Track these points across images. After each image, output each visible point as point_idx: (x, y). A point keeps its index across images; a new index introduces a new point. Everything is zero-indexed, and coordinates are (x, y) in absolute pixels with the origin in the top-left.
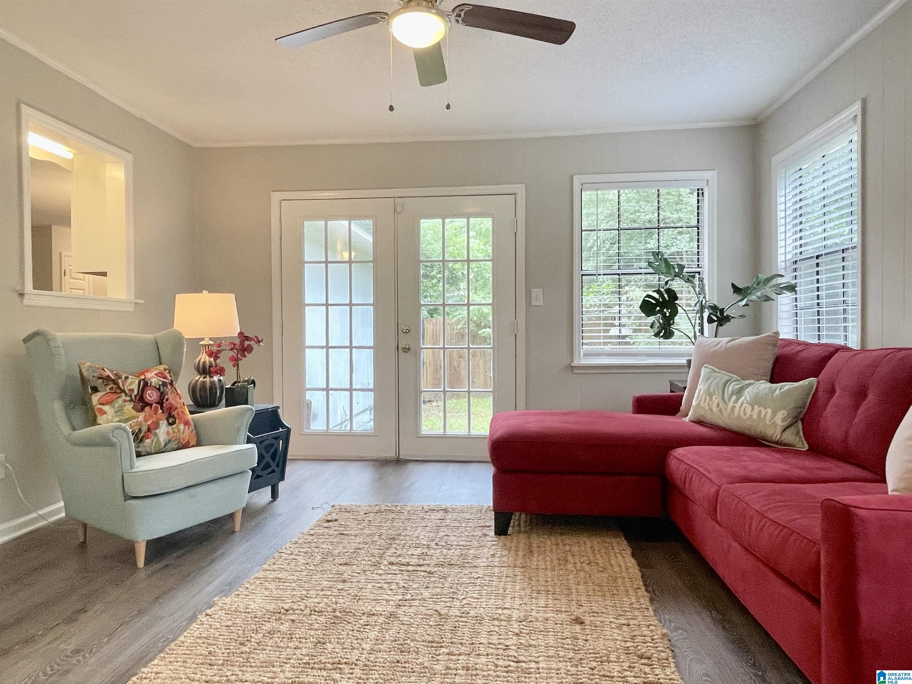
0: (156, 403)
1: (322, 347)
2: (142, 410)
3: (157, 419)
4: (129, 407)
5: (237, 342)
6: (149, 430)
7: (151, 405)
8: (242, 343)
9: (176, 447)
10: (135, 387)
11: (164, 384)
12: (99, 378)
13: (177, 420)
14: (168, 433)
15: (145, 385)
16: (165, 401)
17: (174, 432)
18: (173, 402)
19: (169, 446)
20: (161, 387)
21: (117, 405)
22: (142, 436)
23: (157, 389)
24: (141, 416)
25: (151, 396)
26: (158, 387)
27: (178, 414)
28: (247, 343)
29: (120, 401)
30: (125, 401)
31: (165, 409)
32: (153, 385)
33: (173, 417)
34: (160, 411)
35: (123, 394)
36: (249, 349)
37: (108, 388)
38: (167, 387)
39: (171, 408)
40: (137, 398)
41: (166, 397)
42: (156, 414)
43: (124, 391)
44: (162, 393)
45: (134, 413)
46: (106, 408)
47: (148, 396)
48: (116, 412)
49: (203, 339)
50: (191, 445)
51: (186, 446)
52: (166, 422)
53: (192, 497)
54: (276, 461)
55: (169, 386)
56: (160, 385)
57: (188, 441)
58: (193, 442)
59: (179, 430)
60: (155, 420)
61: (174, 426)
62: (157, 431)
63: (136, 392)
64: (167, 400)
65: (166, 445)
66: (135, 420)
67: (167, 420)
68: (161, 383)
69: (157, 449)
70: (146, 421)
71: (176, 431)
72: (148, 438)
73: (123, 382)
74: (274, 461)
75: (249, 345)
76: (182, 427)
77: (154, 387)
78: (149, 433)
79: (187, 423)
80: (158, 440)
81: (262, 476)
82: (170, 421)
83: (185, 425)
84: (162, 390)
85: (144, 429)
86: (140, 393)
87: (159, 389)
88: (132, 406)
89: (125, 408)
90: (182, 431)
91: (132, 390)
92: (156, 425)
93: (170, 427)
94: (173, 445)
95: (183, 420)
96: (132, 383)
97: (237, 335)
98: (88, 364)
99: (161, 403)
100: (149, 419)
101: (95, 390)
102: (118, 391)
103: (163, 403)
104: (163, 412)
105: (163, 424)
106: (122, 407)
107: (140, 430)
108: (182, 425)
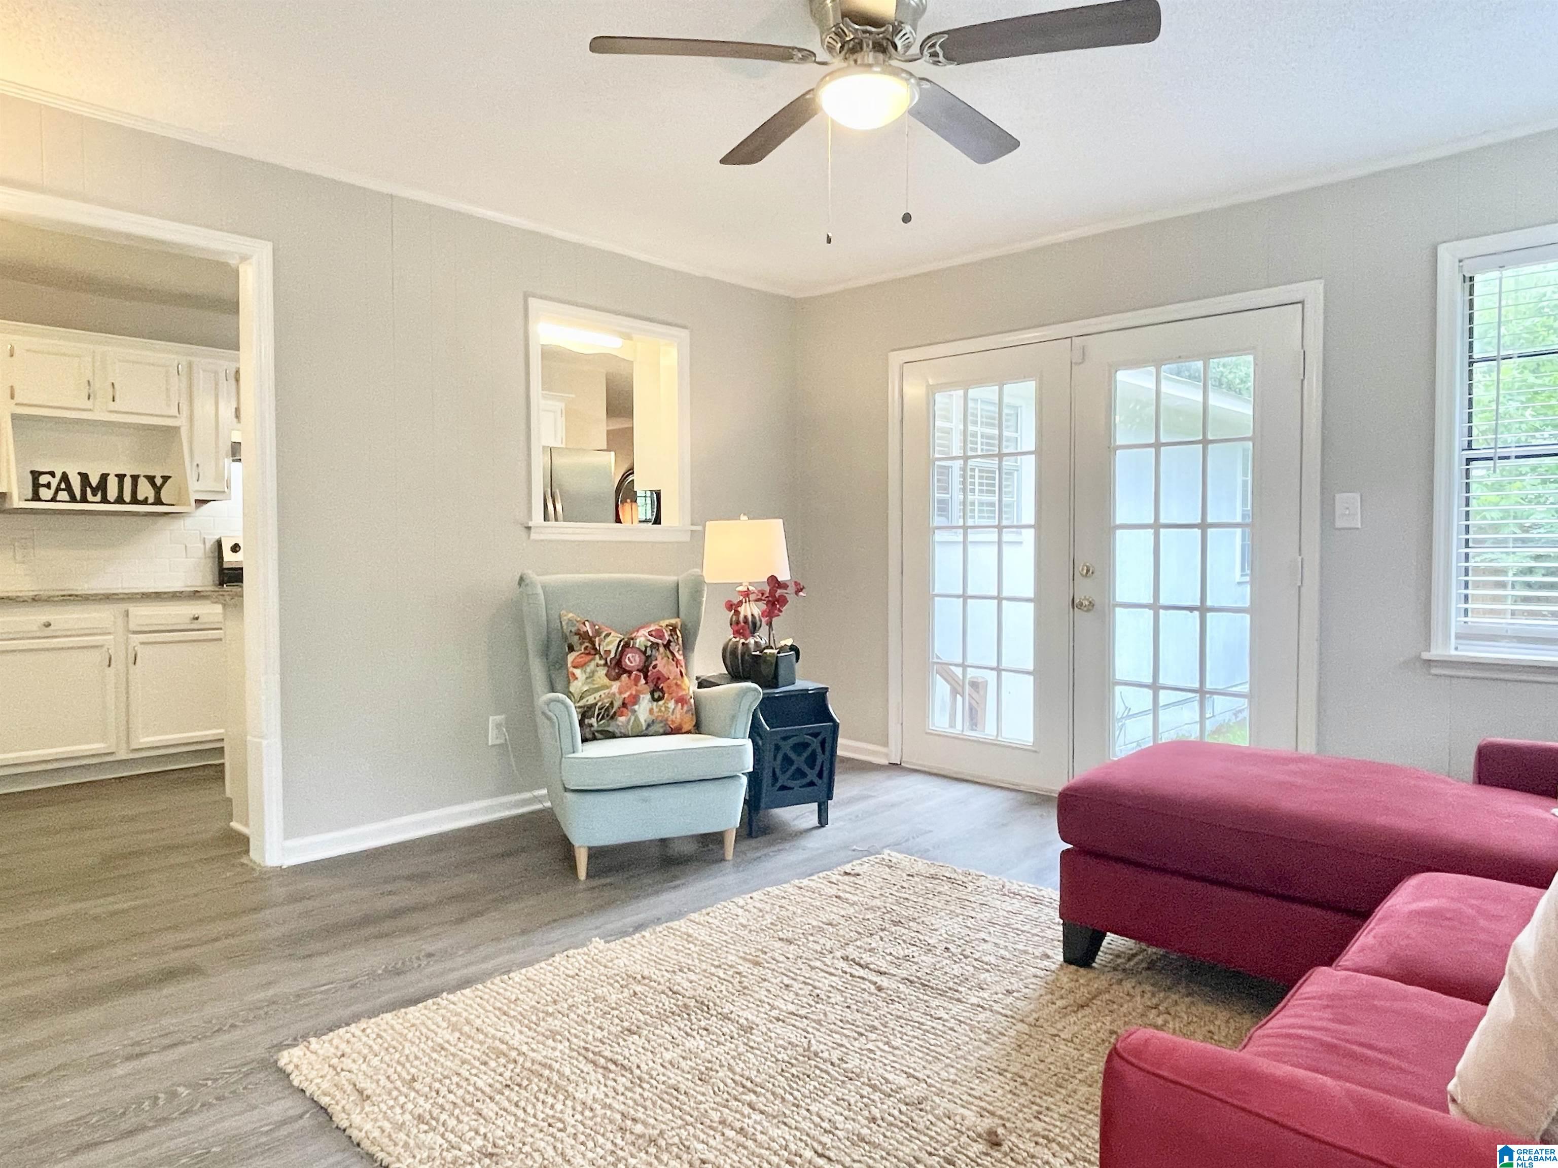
0: (638, 670)
1: (958, 597)
2: (617, 678)
3: (637, 691)
4: (602, 672)
5: (767, 589)
6: (624, 705)
7: (630, 673)
8: (772, 592)
9: (661, 731)
10: (612, 648)
11: (655, 646)
12: (576, 634)
13: (666, 695)
14: (651, 711)
15: (626, 646)
16: (651, 668)
17: (660, 711)
18: (664, 671)
19: (653, 729)
20: (648, 649)
21: (588, 670)
22: (615, 713)
23: (641, 651)
24: (615, 686)
25: (632, 660)
26: (643, 649)
27: (669, 687)
28: (779, 592)
29: (592, 665)
30: (598, 665)
31: (650, 680)
32: (637, 646)
33: (662, 690)
34: (643, 681)
35: (597, 657)
36: (783, 601)
37: (583, 647)
38: (658, 650)
39: (659, 679)
40: (614, 662)
41: (654, 663)
42: (636, 685)
43: (597, 652)
44: (648, 657)
45: (606, 681)
46: (577, 672)
47: (627, 660)
48: (587, 678)
49: (741, 584)
50: (683, 731)
51: (676, 731)
52: (649, 696)
53: (645, 800)
54: (817, 768)
55: (662, 649)
56: (646, 647)
57: (680, 725)
58: (688, 726)
59: (666, 708)
60: (634, 693)
61: (661, 703)
62: (636, 707)
63: (612, 655)
64: (655, 667)
65: (649, 726)
66: (606, 691)
67: (652, 693)
68: (650, 643)
69: (636, 732)
70: (621, 693)
71: (663, 709)
72: (622, 715)
73: (600, 641)
74: (812, 768)
75: (781, 596)
76: (671, 704)
77: (639, 649)
78: (624, 710)
79: (681, 700)
80: (637, 719)
81: (792, 788)
82: (656, 696)
83: (677, 702)
84: (649, 653)
85: (617, 704)
86: (618, 657)
87: (645, 653)
88: (605, 672)
89: (597, 675)
90: (671, 710)
91: (608, 652)
92: (635, 699)
93: (655, 703)
94: (658, 727)
95: (674, 695)
96: (611, 642)
97: (766, 580)
98: (571, 615)
99: (644, 670)
100: (626, 691)
101: (571, 649)
102: (593, 652)
103: (648, 671)
104: (646, 683)
105: (646, 698)
106: (593, 673)
107: (612, 704)
108: (673, 701)
